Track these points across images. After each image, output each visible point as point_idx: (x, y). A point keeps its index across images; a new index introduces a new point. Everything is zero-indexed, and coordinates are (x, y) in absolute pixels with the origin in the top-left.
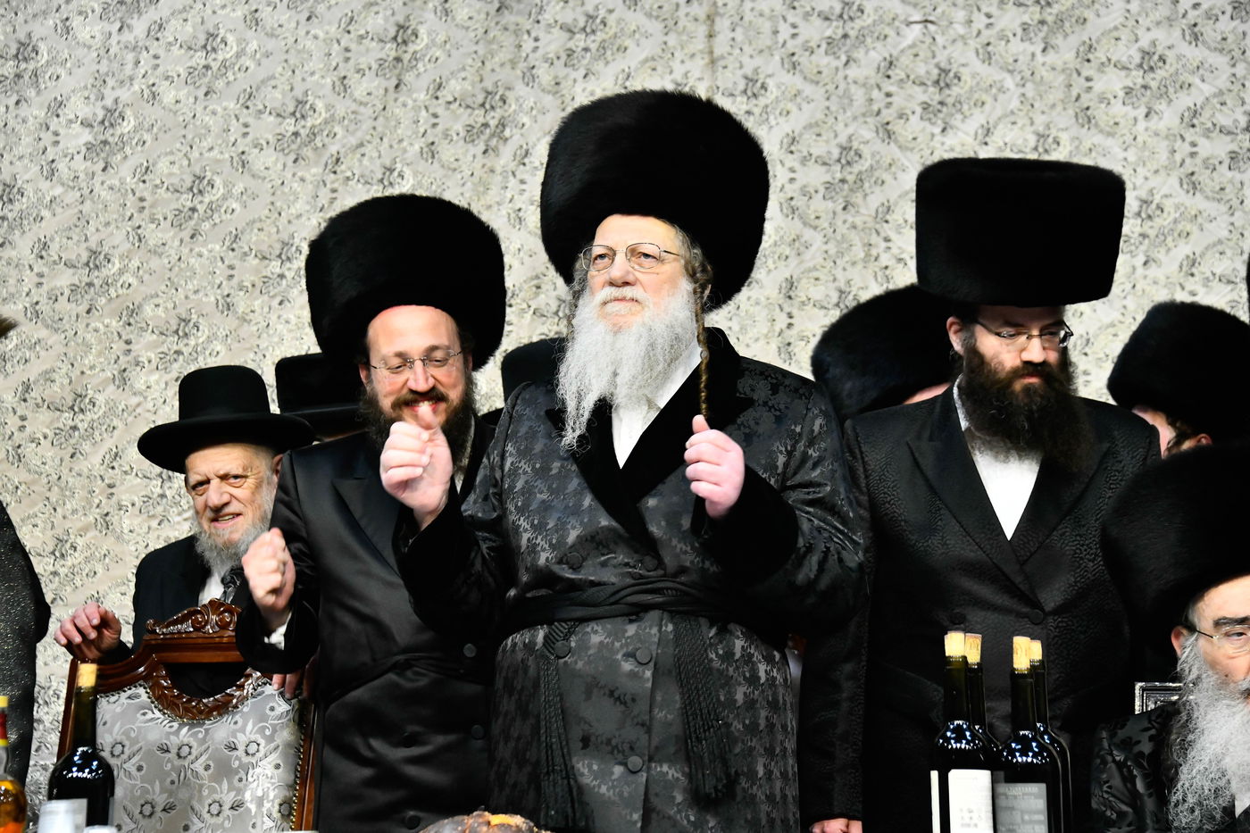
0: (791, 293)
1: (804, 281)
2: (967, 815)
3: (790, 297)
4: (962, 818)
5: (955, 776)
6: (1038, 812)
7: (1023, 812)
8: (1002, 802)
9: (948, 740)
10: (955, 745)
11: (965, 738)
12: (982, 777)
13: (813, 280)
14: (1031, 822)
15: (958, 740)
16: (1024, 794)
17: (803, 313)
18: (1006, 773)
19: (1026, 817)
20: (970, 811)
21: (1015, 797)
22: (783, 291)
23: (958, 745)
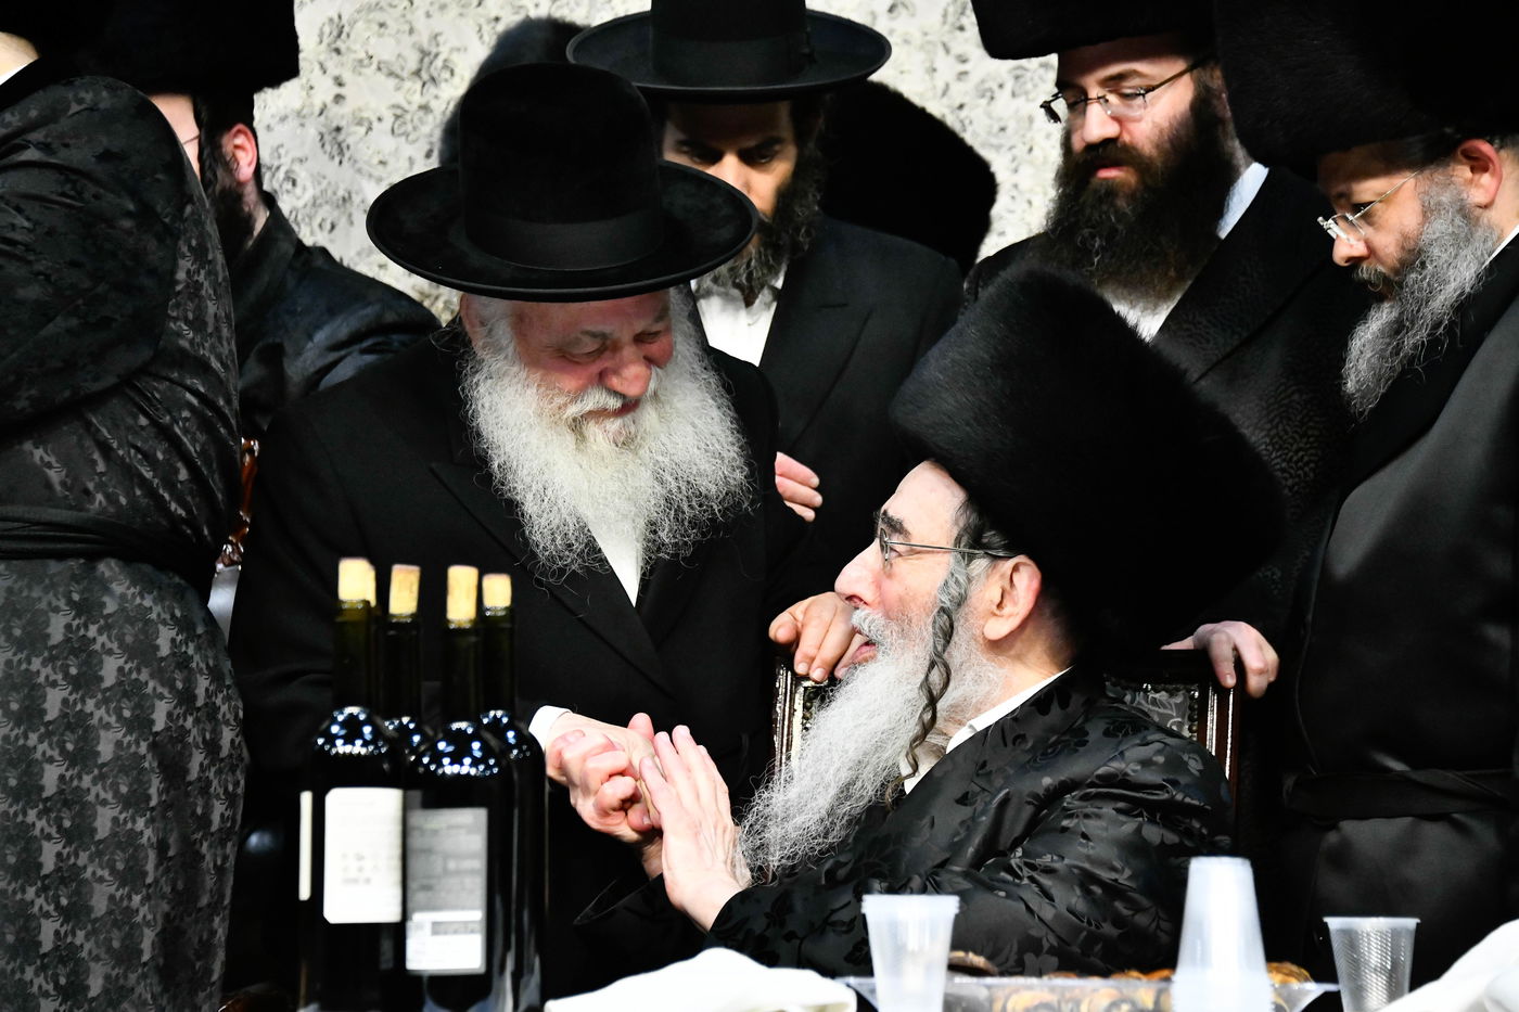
0: (339, 44)
1: (360, 25)
3: (338, 51)
6: (472, 856)
7: (447, 857)
8: (416, 841)
12: (387, 800)
13: (376, 27)
16: (450, 827)
17: (361, 79)
19: (452, 865)
20: (360, 858)
21: (435, 832)
22: (326, 40)
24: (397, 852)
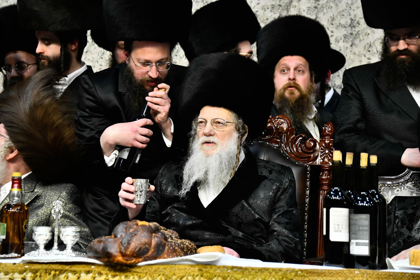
2: (337, 227)
4: (335, 228)
5: (333, 210)
7: (359, 226)
9: (331, 195)
10: (333, 198)
11: (338, 195)
14: (362, 230)
15: (335, 196)
16: (360, 219)
18: (355, 210)
20: (338, 225)
23: (335, 198)
24: (348, 224)
